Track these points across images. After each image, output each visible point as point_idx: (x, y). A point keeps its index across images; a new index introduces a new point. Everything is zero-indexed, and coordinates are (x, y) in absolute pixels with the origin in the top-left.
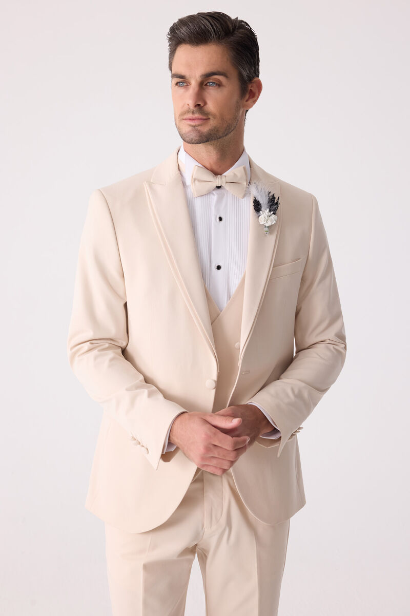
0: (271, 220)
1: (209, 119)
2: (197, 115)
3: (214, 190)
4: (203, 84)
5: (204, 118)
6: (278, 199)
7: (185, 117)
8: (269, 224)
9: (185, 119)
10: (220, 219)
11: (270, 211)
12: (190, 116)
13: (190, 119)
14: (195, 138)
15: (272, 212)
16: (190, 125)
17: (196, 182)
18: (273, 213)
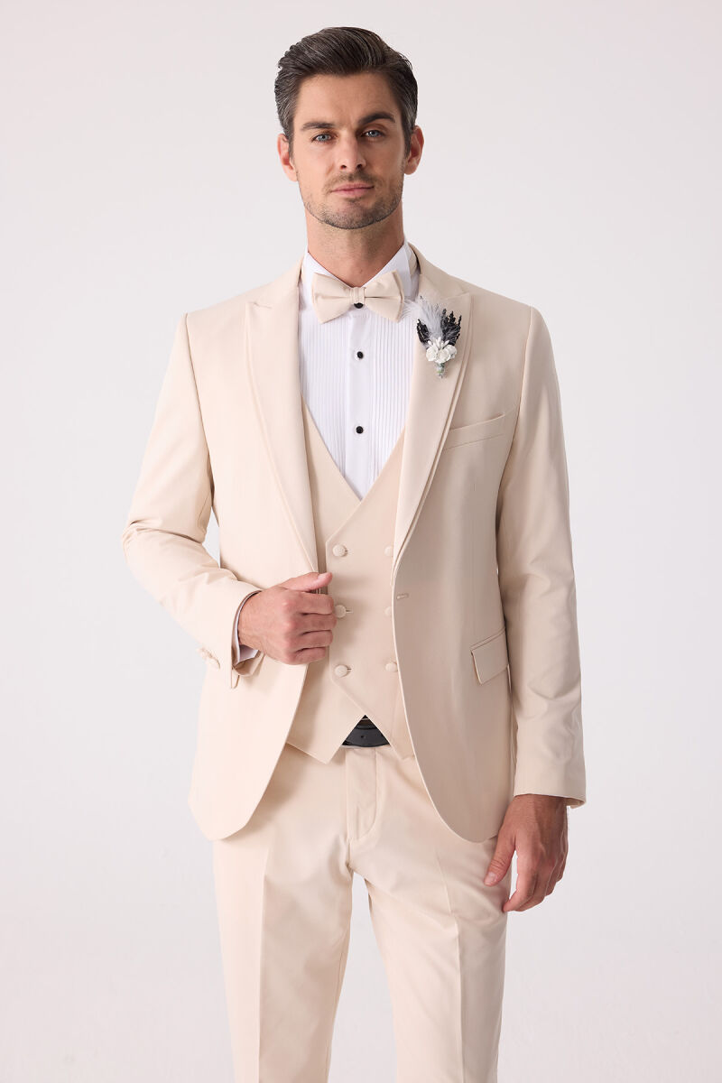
0: (446, 353)
1: (373, 187)
2: (357, 182)
3: (350, 309)
4: (360, 135)
5: (368, 185)
6: (460, 320)
7: (336, 186)
8: (442, 360)
9: (336, 191)
10: (360, 355)
11: (444, 340)
12: (345, 184)
13: (345, 190)
14: (356, 219)
15: (447, 342)
16: (346, 199)
17: (320, 299)
18: (449, 343)
